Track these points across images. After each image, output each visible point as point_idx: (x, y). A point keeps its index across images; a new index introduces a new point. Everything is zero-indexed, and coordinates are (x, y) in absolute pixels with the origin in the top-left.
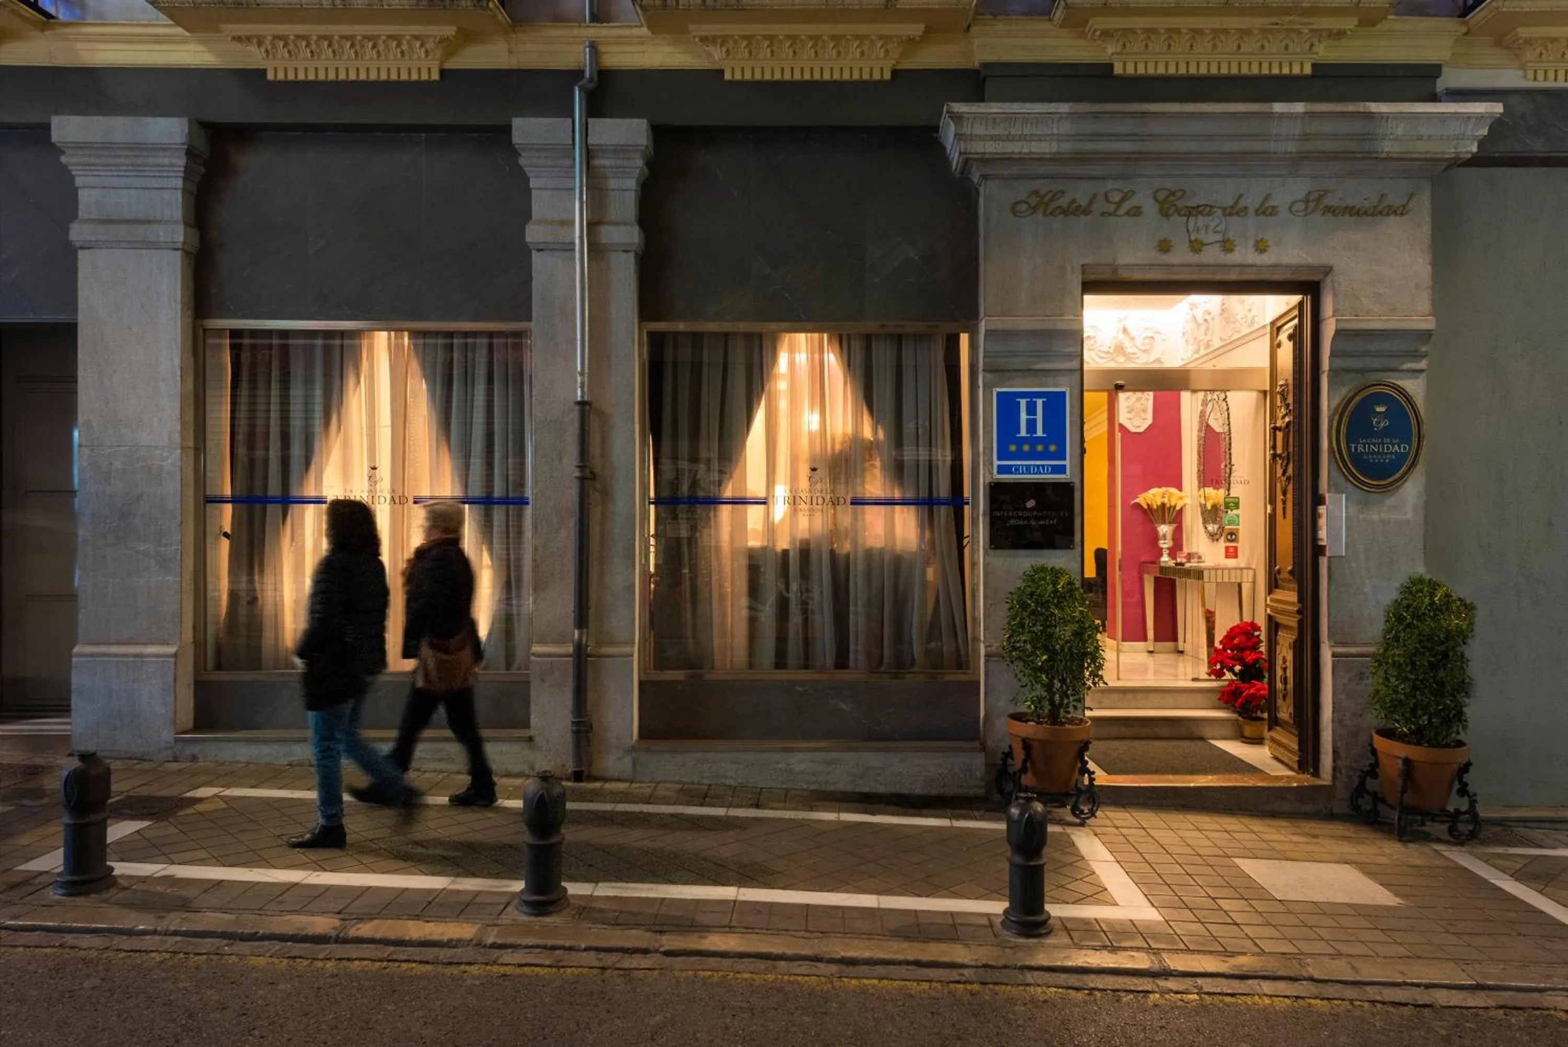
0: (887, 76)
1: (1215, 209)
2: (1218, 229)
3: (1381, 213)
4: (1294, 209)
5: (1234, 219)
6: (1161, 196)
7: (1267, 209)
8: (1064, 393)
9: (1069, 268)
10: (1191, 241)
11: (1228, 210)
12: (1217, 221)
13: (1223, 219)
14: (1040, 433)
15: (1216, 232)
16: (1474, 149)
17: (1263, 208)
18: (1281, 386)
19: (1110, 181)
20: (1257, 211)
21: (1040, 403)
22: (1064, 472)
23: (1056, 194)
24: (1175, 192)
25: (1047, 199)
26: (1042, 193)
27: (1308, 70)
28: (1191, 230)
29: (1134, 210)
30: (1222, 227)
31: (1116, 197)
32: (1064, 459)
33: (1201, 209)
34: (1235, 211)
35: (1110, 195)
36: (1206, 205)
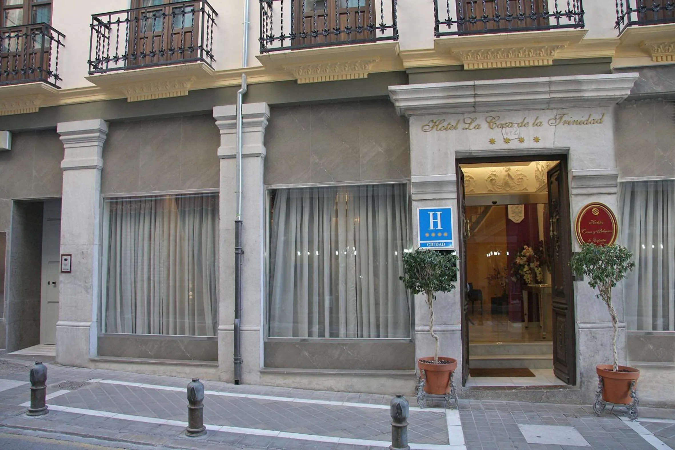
0: (366, 76)
1: (514, 125)
3: (590, 123)
4: (550, 123)
5: (523, 129)
6: (488, 120)
7: (538, 123)
8: (450, 209)
9: (449, 153)
10: (504, 139)
11: (520, 125)
12: (515, 129)
13: (518, 128)
14: (439, 227)
15: (515, 134)
16: (629, 93)
17: (536, 123)
18: (554, 202)
19: (466, 114)
20: (533, 124)
21: (439, 213)
22: (451, 245)
24: (495, 117)
25: (437, 123)
26: (435, 121)
27: (551, 63)
28: (504, 134)
29: (477, 126)
30: (518, 132)
31: (469, 121)
32: (451, 239)
33: (507, 124)
34: (523, 125)
35: (466, 120)
36: (509, 123)
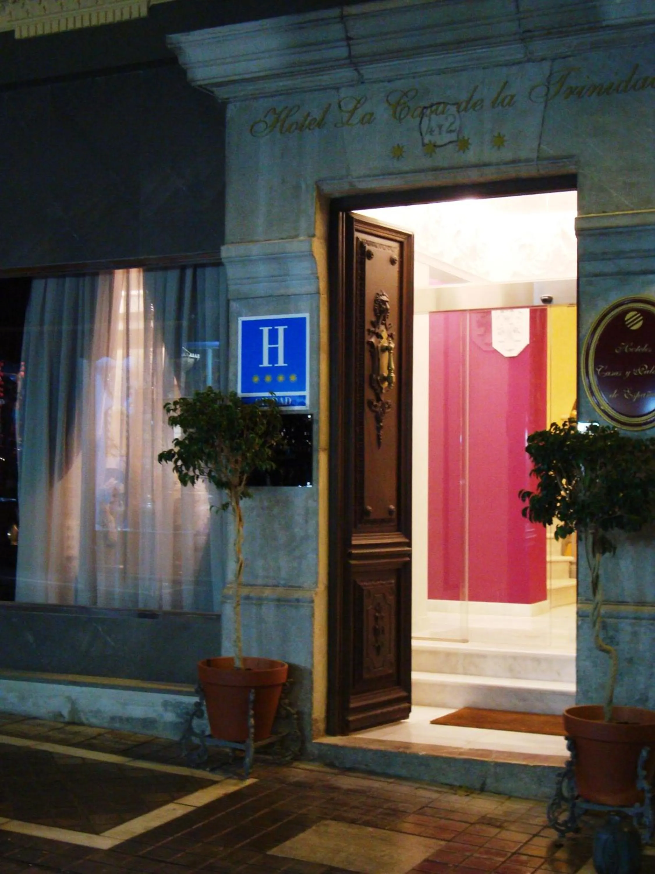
0: (144, 12)
1: (449, 107)
2: (453, 128)
3: (634, 87)
4: (533, 96)
5: (470, 114)
6: (393, 99)
7: (504, 99)
8: (304, 319)
9: (304, 186)
10: (424, 145)
11: (463, 106)
12: (451, 119)
13: (457, 115)
14: (281, 362)
15: (451, 131)
17: (501, 98)
19: (342, 90)
20: (493, 102)
21: (281, 330)
22: (303, 404)
23: (291, 110)
24: (407, 92)
25: (283, 116)
26: (278, 110)
28: (424, 132)
29: (368, 117)
30: (456, 125)
31: (349, 106)
32: (304, 389)
33: (434, 108)
34: (470, 105)
35: (343, 104)
36: (439, 104)
